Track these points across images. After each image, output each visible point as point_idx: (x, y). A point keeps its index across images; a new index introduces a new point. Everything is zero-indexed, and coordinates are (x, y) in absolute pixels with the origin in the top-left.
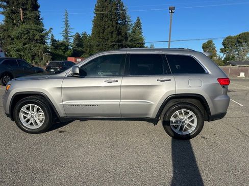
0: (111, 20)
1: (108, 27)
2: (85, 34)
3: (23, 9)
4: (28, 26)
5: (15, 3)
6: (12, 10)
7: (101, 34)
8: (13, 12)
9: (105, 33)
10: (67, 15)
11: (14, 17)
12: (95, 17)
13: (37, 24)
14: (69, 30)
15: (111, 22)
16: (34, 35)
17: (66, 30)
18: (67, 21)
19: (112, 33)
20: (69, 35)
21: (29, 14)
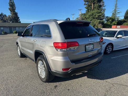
3: (93, 4)
4: (94, 12)
5: (90, 2)
8: (89, 6)
11: (89, 8)
13: (99, 10)
16: (95, 15)
17: (115, 10)
18: (117, 4)
21: (96, 5)
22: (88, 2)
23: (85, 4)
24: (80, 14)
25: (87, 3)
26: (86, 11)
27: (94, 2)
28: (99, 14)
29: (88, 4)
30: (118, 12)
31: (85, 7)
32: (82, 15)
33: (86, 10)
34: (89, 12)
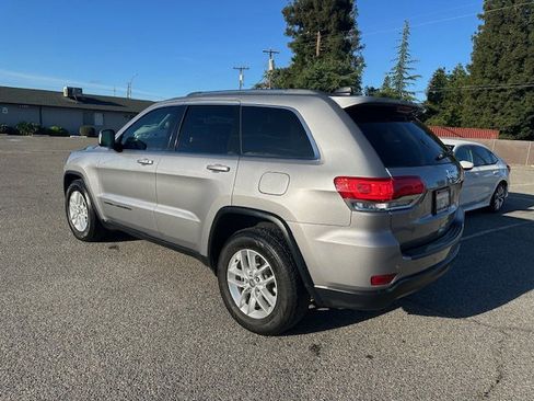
0: (524, 29)
1: (514, 46)
2: (458, 70)
3: (322, 34)
4: (324, 65)
5: (311, 24)
6: (304, 37)
7: (489, 66)
8: (306, 40)
9: (502, 64)
10: (406, 32)
11: (305, 50)
12: (480, 28)
13: (342, 59)
14: (407, 65)
15: (523, 35)
17: (400, 65)
18: (406, 44)
19: (521, 61)
20: (405, 75)
21: (334, 41)
22: (301, 25)
23: (289, 33)
24: (271, 68)
25: (297, 28)
26: (293, 60)
27: (323, 26)
28: (343, 78)
29: (301, 32)
30: (411, 73)
31: (291, 45)
32: (277, 73)
33: (294, 55)
34: (304, 63)
